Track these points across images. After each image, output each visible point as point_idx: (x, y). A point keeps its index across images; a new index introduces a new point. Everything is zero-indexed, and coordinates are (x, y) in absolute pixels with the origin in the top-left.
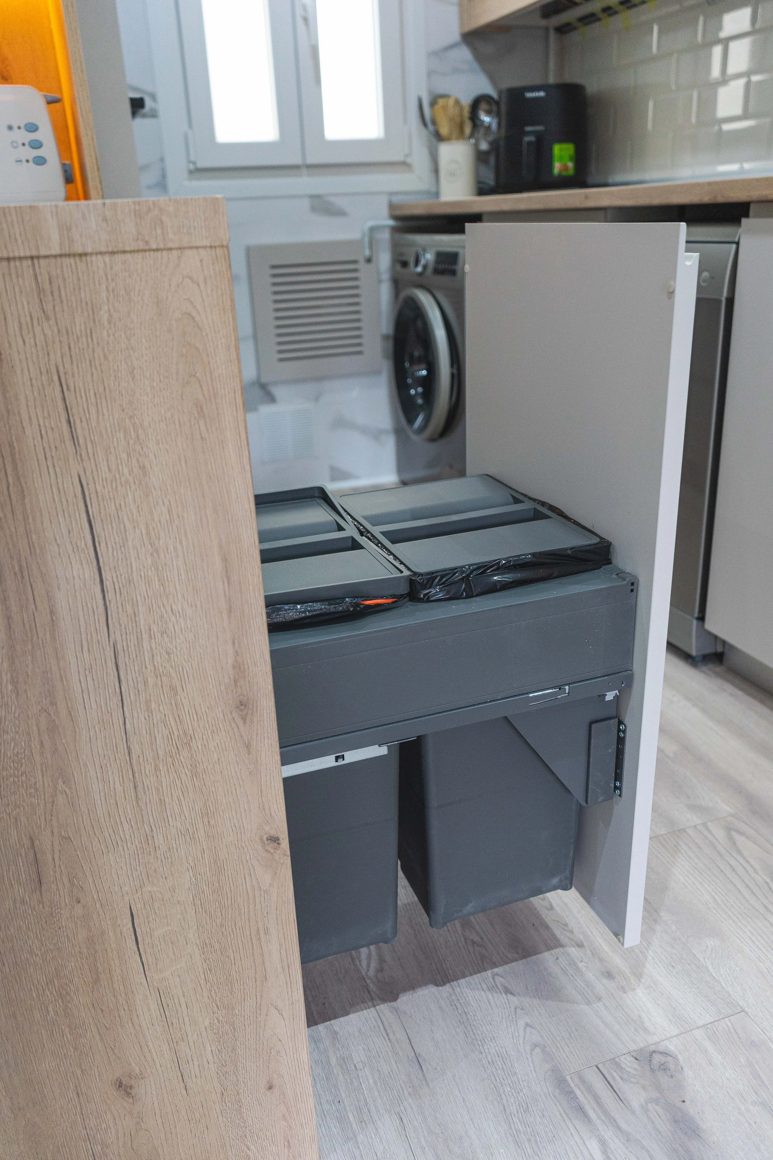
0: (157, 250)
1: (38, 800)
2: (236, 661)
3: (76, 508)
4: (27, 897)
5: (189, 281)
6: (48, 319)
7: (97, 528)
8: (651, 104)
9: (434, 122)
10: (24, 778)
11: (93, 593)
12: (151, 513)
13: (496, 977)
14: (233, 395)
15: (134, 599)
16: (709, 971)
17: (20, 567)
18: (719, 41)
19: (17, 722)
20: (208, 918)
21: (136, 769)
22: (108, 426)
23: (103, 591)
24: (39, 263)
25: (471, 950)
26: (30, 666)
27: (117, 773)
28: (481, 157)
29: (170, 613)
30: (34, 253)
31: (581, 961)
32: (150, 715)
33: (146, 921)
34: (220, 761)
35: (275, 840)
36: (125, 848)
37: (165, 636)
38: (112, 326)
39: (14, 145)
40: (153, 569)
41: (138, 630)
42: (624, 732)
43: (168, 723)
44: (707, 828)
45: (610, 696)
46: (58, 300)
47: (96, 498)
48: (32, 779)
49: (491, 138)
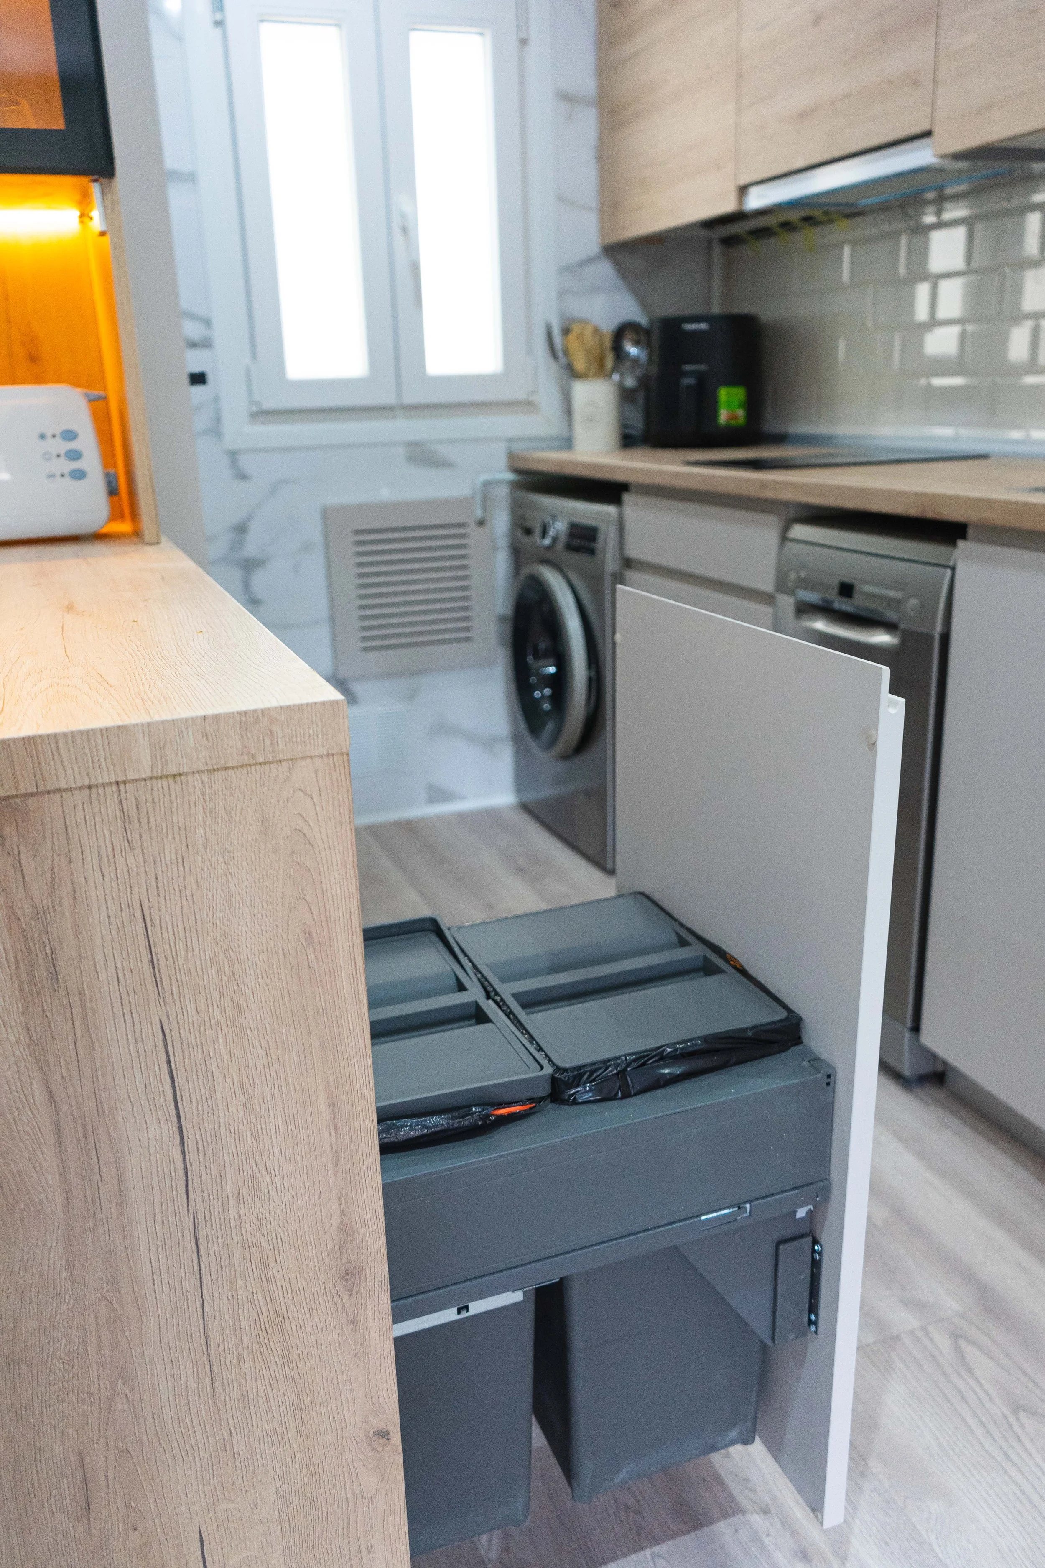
0: (265, 763)
1: (91, 1407)
2: (342, 1222)
3: (155, 1059)
4: (71, 1529)
5: (301, 793)
6: (132, 848)
7: (180, 1080)
8: (842, 345)
9: (566, 353)
10: (75, 1382)
11: (171, 1156)
12: (245, 1058)
13: (658, 1560)
14: (348, 916)
15: (221, 1159)
16: (932, 1550)
17: (85, 1132)
18: (925, 276)
19: (71, 1314)
20: (297, 1538)
21: (214, 1361)
22: (198, 963)
23: (183, 1152)
24: (125, 788)
25: (624, 1518)
26: (91, 1248)
27: (191, 1367)
28: (626, 396)
29: (264, 1173)
30: (121, 778)
31: (768, 1535)
32: (235, 1295)
33: (219, 1547)
34: (318, 1343)
35: (384, 1435)
36: (197, 1458)
37: (257, 1199)
38: (208, 850)
39: (47, 457)
40: (245, 1121)
41: (225, 1195)
42: (820, 1253)
43: (256, 1302)
44: (927, 1334)
45: (801, 1213)
46: (145, 826)
47: (180, 1045)
48: (85, 1382)
49: (638, 372)
